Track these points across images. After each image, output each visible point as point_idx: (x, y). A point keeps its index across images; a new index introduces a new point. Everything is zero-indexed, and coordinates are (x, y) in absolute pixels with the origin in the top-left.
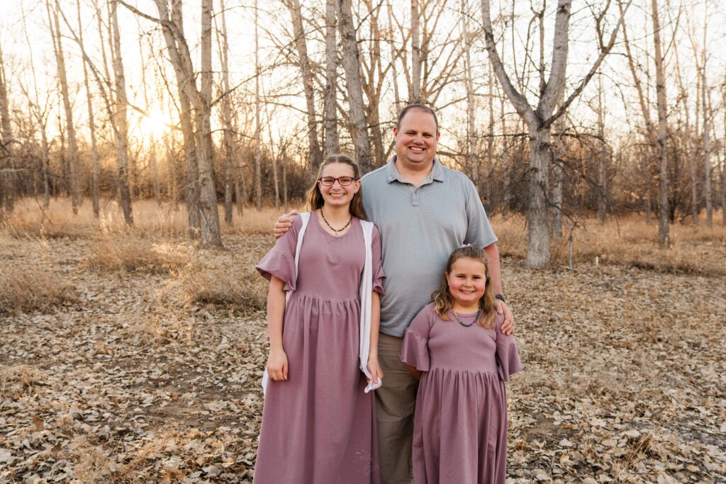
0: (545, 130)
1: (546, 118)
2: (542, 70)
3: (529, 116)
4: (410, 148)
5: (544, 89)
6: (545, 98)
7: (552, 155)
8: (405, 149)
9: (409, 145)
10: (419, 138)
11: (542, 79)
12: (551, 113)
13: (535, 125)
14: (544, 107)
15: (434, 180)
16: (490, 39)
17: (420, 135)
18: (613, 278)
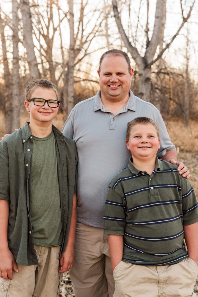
0: (147, 70)
1: (149, 62)
2: (147, 31)
3: (139, 61)
4: (109, 86)
5: (148, 43)
6: (149, 49)
7: (152, 85)
8: (105, 87)
9: (108, 84)
10: (114, 78)
11: (148, 38)
12: (152, 58)
13: (142, 66)
14: (148, 55)
15: (128, 110)
16: (115, 9)
17: (114, 75)
18: (186, 161)
